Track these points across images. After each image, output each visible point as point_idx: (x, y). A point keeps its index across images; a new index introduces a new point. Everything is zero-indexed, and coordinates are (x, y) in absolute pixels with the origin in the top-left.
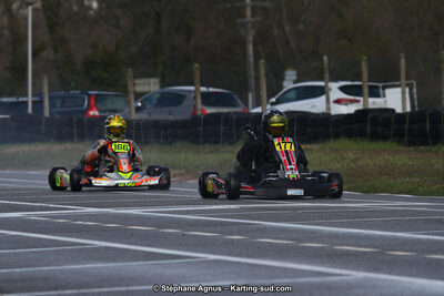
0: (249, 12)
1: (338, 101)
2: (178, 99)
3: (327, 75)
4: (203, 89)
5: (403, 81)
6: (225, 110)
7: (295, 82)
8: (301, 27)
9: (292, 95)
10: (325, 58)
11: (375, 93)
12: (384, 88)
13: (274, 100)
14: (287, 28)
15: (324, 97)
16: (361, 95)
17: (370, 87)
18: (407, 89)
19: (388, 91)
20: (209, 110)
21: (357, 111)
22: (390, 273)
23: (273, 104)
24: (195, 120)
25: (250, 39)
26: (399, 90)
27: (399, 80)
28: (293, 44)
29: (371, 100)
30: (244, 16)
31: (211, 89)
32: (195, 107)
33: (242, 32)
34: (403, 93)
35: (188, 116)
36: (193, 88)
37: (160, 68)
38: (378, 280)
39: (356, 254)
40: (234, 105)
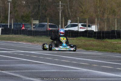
0: (60, 6)
1: (81, 28)
2: (43, 26)
3: (78, 22)
4: (49, 24)
5: (96, 24)
6: (54, 29)
7: (71, 23)
8: (72, 10)
9: (70, 26)
10: (78, 18)
11: (89, 26)
12: (92, 25)
13: (66, 27)
14: (69, 10)
15: (77, 27)
16: (86, 27)
17: (88, 25)
18: (97, 26)
19: (92, 26)
20: (51, 29)
21: (85, 31)
22: (93, 70)
23: (65, 28)
24: (47, 31)
25: (60, 12)
26: (95, 26)
27: (95, 23)
28: (70, 14)
29: (88, 28)
30: (59, 7)
31: (51, 24)
32: (47, 28)
33: (59, 11)
34: (96, 27)
35: (46, 30)
36: (47, 23)
37: (39, 18)
38: (90, 71)
39: (84, 65)
40: (56, 28)
